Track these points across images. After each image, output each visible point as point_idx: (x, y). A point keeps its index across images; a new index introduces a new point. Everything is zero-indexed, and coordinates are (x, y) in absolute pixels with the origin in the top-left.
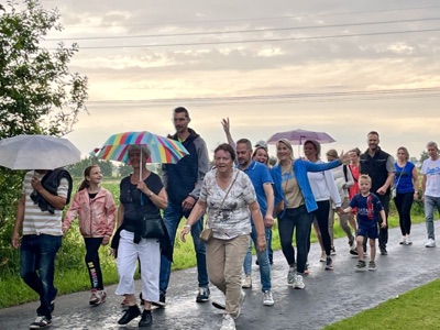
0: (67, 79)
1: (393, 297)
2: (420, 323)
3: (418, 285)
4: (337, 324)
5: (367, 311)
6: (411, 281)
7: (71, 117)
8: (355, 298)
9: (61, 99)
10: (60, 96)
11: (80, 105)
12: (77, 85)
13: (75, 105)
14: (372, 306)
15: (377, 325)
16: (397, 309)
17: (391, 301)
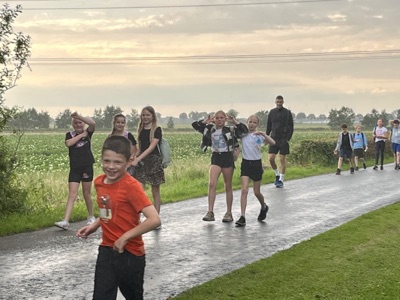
0: (12, 37)
1: (306, 239)
2: (329, 262)
3: (329, 229)
4: (256, 263)
5: (283, 252)
6: (321, 225)
7: (15, 73)
8: (272, 240)
9: (6, 56)
10: (5, 53)
11: (22, 62)
12: (20, 43)
13: (19, 62)
14: (288, 247)
15: (292, 264)
16: (309, 250)
17: (303, 242)
